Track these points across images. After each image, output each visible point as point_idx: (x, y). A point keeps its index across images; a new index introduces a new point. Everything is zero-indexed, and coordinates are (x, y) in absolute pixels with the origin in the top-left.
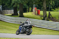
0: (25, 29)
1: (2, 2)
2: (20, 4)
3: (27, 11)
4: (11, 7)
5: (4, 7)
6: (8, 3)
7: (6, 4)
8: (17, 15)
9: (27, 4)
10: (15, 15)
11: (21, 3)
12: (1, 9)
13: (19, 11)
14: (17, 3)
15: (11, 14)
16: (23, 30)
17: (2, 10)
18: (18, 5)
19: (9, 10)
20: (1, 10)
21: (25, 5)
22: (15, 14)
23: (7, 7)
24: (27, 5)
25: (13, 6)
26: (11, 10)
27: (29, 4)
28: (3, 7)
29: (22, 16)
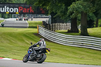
0: (35, 53)
1: (52, 9)
2: (82, 13)
3: (95, 25)
4: (66, 19)
5: (55, 18)
6: (61, 12)
7: (59, 13)
8: (77, 31)
9: (94, 13)
10: (74, 32)
11: (85, 12)
12: (50, 21)
13: (80, 25)
14: (77, 11)
15: (67, 31)
16: (33, 56)
17: (52, 23)
18: (79, 15)
19: (63, 23)
20: (50, 23)
21: (91, 14)
22: (73, 30)
23: (60, 17)
24: (93, 15)
25: (69, 16)
26: (66, 23)
27: (98, 14)
28: (52, 18)
29: (85, 33)
